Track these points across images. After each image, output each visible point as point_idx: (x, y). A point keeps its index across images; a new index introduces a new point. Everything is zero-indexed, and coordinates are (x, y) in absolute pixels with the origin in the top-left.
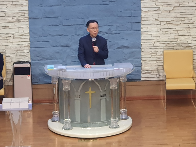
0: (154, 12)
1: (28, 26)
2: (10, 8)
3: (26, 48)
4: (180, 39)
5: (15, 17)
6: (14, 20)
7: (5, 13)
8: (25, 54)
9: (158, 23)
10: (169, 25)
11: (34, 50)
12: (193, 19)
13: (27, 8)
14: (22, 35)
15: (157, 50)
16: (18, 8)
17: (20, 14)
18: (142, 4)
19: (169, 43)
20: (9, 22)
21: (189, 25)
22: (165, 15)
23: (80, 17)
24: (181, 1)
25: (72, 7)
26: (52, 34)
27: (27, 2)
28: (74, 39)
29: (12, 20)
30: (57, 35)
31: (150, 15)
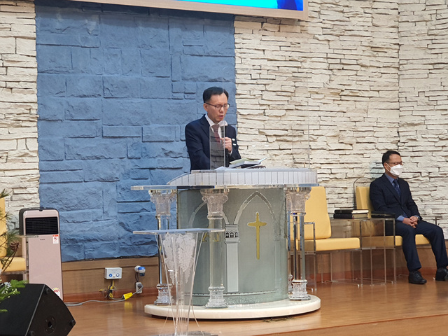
0: (256, 118)
1: (36, 135)
2: (1, 95)
3: (32, 184)
5: (11, 116)
6: (9, 122)
8: (30, 196)
9: (264, 138)
10: (280, 143)
11: (49, 189)
13: (34, 98)
14: (25, 155)
16: (18, 97)
17: (21, 110)
18: (237, 101)
21: (311, 143)
22: (274, 124)
23: (134, 122)
24: (297, 99)
25: (121, 101)
26: (84, 154)
27: (35, 84)
28: (123, 166)
29: (5, 121)
30: (92, 157)
31: (250, 123)
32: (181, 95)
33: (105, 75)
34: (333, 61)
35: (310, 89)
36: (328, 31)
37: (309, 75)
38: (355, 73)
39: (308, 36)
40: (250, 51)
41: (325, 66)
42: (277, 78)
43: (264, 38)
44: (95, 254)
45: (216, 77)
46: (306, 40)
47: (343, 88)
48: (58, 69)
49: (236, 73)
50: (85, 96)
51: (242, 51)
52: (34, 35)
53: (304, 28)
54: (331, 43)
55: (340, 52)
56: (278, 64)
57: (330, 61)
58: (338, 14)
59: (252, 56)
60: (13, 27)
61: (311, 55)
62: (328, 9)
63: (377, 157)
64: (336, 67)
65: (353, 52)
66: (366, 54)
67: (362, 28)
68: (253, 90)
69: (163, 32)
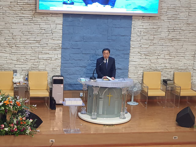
0: (138, 48)
1: (61, 53)
2: (51, 41)
3: (58, 67)
4: (152, 65)
5: (53, 47)
6: (52, 49)
7: (47, 45)
8: (58, 71)
9: (140, 54)
10: (146, 56)
11: (64, 69)
12: (160, 53)
13: (61, 42)
14: (57, 59)
15: (138, 71)
16: (56, 42)
17: (56, 46)
18: (131, 42)
19: (145, 67)
20: (49, 50)
21: (157, 56)
22: (144, 50)
23: (93, 49)
24: (154, 42)
25: (89, 43)
26: (75, 59)
27: (61, 38)
28: (89, 63)
29: (51, 49)
30: (78, 60)
31: (135, 50)
32: (111, 41)
33: (85, 35)
35: (159, 38)
36: (169, 18)
37: (160, 34)
38: (179, 32)
39: (161, 20)
40: (137, 26)
41: (167, 30)
42: (147, 35)
43: (143, 22)
44: (77, 89)
45: (124, 35)
46: (160, 22)
47: (174, 38)
48: (69, 33)
49: (131, 33)
50: (77, 41)
51: (134, 26)
52: (62, 23)
53: (160, 18)
54: (170, 22)
55: (174, 25)
56: (148, 30)
57: (169, 29)
58: (174, 12)
59: (138, 28)
60: (56, 21)
61: (161, 27)
62: (170, 10)
63: (185, 61)
64: (172, 31)
65: (179, 25)
66: (184, 26)
67: (184, 17)
68: (137, 39)
69: (106, 21)
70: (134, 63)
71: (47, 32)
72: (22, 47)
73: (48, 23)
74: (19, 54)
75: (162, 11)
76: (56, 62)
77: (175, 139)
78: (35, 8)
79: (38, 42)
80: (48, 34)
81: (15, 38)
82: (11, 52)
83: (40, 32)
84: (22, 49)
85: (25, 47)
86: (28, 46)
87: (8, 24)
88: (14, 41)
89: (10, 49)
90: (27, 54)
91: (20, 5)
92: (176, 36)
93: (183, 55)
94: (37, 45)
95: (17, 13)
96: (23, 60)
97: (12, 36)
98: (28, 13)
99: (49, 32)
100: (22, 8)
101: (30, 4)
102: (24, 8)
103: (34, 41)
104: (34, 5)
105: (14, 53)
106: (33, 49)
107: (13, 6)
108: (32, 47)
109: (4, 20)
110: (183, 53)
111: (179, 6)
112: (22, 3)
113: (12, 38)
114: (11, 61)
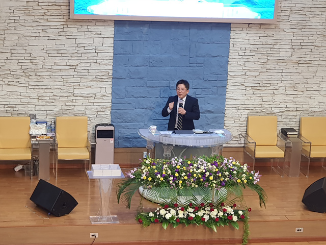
0: (240, 77)
1: (111, 86)
2: (94, 66)
3: (107, 109)
4: (264, 106)
5: (98, 76)
6: (97, 80)
7: (88, 72)
8: (106, 116)
9: (244, 88)
10: (254, 90)
11: (116, 112)
12: (278, 85)
13: (111, 67)
14: (104, 96)
15: (240, 116)
16: (102, 67)
17: (104, 73)
18: (229, 68)
19: (253, 108)
20: (92, 81)
21: (274, 91)
22: (251, 80)
23: (165, 79)
24: (268, 66)
25: (159, 68)
26: (136, 96)
27: (112, 61)
28: (158, 102)
29: (94, 79)
30: (140, 97)
31: (236, 79)
32: (195, 65)
33: (151, 55)
34: (295, 44)
35: (277, 61)
36: (293, 27)
37: (278, 52)
38: (310, 50)
39: (280, 30)
40: (239, 40)
42: (256, 54)
43: (249, 32)
45: (216, 55)
46: (278, 33)
47: (301, 59)
48: (125, 53)
49: (229, 52)
50: (138, 66)
51: (234, 40)
52: (113, 36)
53: (278, 26)
54: (295, 34)
55: (301, 38)
56: (257, 46)
57: (293, 44)
58: (302, 16)
59: (241, 43)
60: (102, 33)
61: (280, 41)
62: (295, 13)
63: (320, 98)
64: (297, 47)
65: (310, 38)
66: (319, 39)
67: (318, 24)
68: (240, 61)
69: (186, 32)
70: (234, 102)
71: (88, 51)
72: (47, 77)
73: (90, 36)
74: (41, 87)
75: (282, 14)
76: (103, 101)
77: (299, 231)
78: (68, 11)
79: (74, 67)
80: (89, 55)
81: (35, 61)
82: (28, 85)
83: (76, 51)
84: (47, 80)
85: (51, 77)
86: (56, 74)
87: (23, 39)
88: (33, 67)
89: (27, 79)
90: (55, 87)
91: (42, 7)
92: (305, 56)
93: (317, 89)
94: (72, 72)
95: (38, 20)
96: (48, 98)
97: (30, 58)
98: (57, 20)
99: (91, 51)
100: (47, 11)
101: (60, 4)
102: (49, 11)
103: (67, 65)
104: (67, 6)
105: (33, 87)
106: (65, 79)
107: (30, 8)
108: (63, 77)
109: (17, 32)
110: (318, 85)
111: (310, 6)
112: (46, 4)
113: (29, 61)
114: (29, 100)
